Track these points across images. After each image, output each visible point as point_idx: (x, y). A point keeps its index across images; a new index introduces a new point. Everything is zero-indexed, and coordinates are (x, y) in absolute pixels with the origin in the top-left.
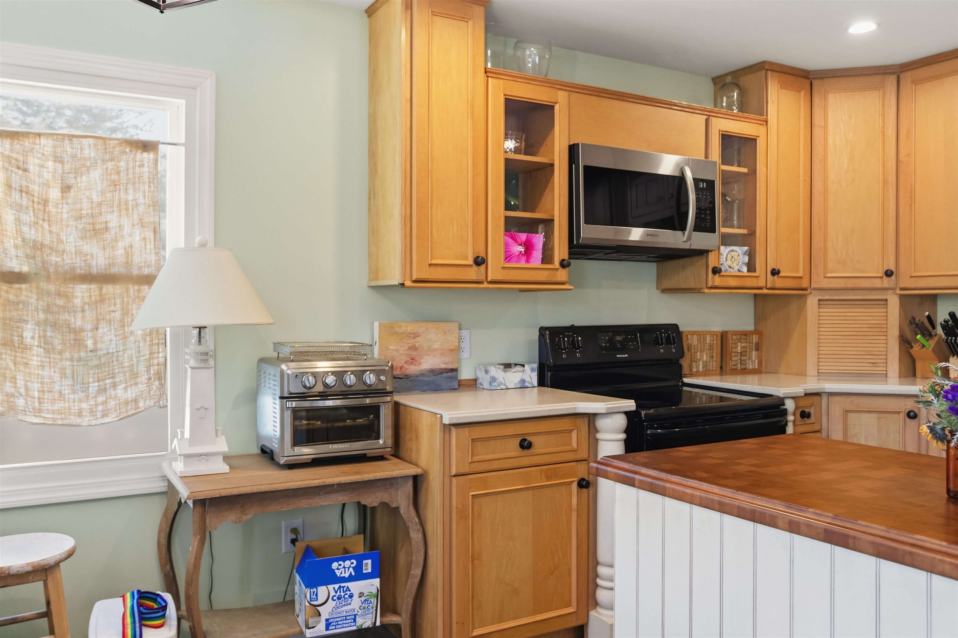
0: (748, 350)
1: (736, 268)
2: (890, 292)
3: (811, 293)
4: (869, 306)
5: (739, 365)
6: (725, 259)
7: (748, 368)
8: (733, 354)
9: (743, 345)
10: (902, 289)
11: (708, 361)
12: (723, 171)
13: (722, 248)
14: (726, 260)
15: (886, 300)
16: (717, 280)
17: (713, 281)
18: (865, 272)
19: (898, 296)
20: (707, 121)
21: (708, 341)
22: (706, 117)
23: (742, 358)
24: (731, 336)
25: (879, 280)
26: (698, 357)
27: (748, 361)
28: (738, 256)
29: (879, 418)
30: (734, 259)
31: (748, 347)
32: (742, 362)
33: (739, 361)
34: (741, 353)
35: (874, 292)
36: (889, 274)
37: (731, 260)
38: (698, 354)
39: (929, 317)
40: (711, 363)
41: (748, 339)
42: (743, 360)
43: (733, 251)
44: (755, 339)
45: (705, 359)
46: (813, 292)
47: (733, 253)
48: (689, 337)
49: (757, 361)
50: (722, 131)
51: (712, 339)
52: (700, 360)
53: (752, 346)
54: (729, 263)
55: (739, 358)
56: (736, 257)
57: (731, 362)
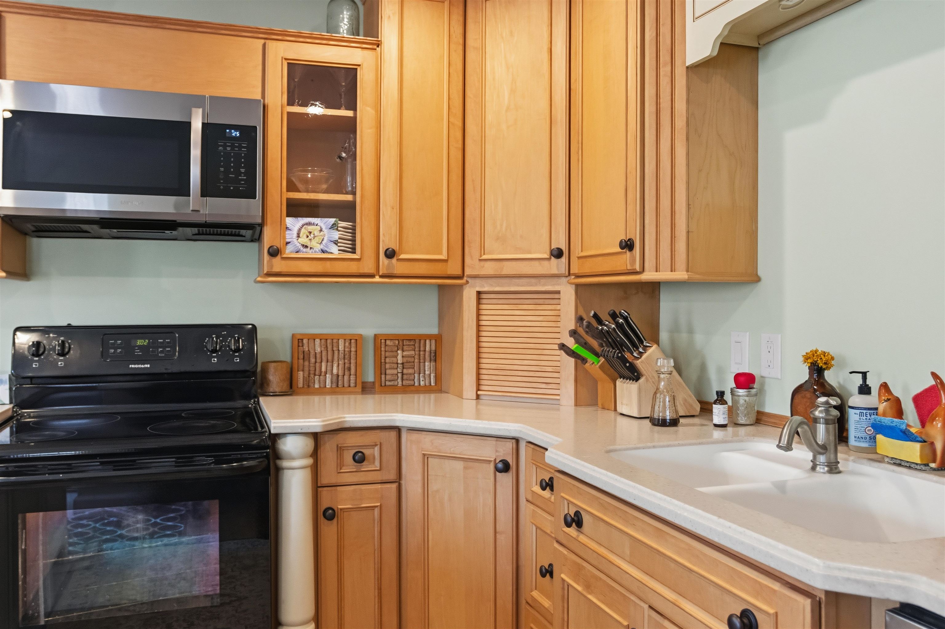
0: (416, 360)
1: (318, 247)
2: (564, 280)
3: (467, 282)
4: (541, 301)
5: (400, 380)
6: (295, 235)
7: (416, 384)
8: (388, 366)
9: (405, 353)
10: (578, 276)
11: (341, 373)
12: (289, 114)
13: (289, 221)
14: (298, 236)
15: (558, 292)
16: (278, 265)
17: (271, 265)
18: (530, 252)
19: (574, 286)
20: (264, 45)
21: (341, 348)
22: (262, 41)
23: (405, 371)
24: (383, 341)
25: (546, 263)
26: (323, 369)
27: (416, 375)
28: (321, 230)
29: (465, 468)
30: (312, 236)
31: (417, 357)
32: (405, 377)
33: (400, 375)
34: (403, 364)
35: (543, 281)
36: (558, 254)
37: (308, 237)
38: (324, 365)
39: (596, 316)
40: (346, 378)
41: (417, 345)
42: (407, 374)
43: (309, 224)
44: (429, 346)
45: (335, 371)
46: (469, 280)
47: (310, 228)
48: (305, 341)
49: (432, 375)
50: (286, 59)
51: (347, 344)
52: (326, 373)
53: (425, 355)
54: (303, 240)
55: (400, 371)
56: (317, 233)
57: (383, 376)
